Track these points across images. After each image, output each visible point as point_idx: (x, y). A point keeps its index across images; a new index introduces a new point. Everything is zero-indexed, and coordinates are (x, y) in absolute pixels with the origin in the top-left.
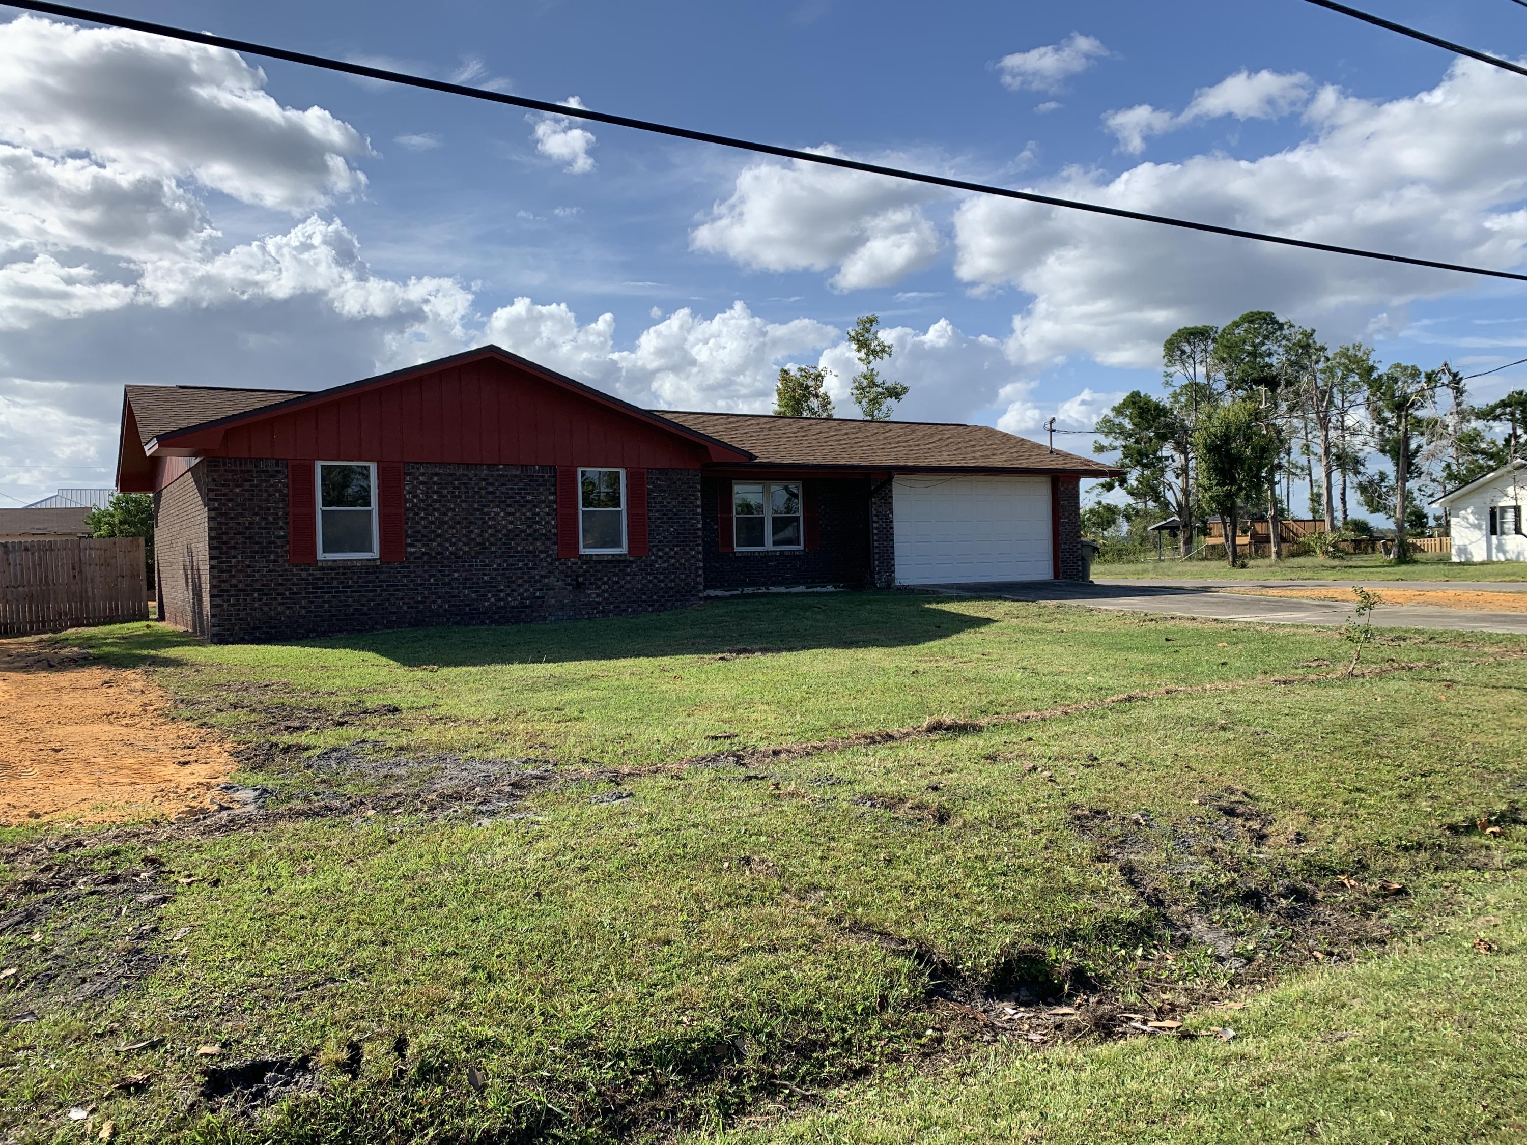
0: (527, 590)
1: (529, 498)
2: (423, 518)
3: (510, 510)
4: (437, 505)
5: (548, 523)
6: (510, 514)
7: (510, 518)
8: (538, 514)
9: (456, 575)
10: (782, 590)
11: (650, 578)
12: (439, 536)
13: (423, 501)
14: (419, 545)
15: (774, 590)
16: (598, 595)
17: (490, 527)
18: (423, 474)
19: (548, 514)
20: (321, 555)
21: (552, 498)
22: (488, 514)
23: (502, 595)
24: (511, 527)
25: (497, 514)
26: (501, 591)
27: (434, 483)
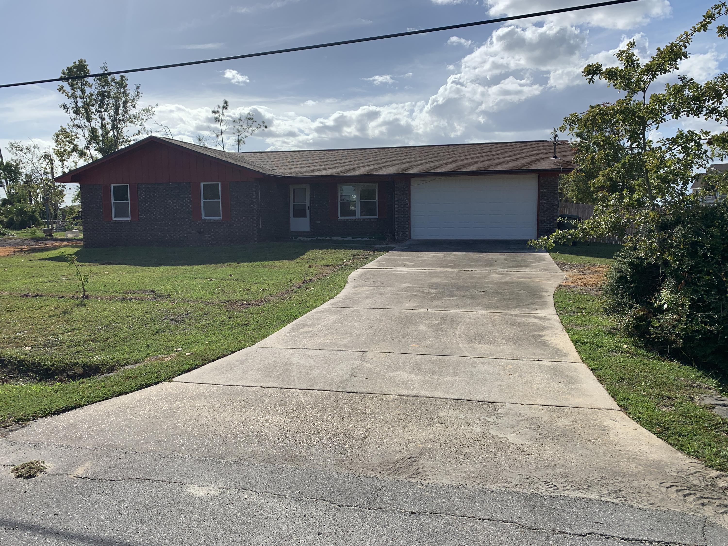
0: (181, 234)
1: (181, 196)
2: (144, 205)
3: (175, 201)
4: (149, 200)
5: (189, 206)
6: (174, 203)
7: (175, 204)
8: (185, 203)
9: (156, 227)
10: (339, 238)
11: (232, 230)
12: (150, 211)
13: (144, 198)
14: (143, 215)
15: (334, 238)
16: (210, 237)
17: (167, 208)
18: (144, 188)
19: (189, 203)
20: (114, 219)
21: (190, 196)
22: (167, 203)
23: (172, 235)
24: (175, 208)
25: (170, 203)
26: (172, 234)
27: (148, 191)
